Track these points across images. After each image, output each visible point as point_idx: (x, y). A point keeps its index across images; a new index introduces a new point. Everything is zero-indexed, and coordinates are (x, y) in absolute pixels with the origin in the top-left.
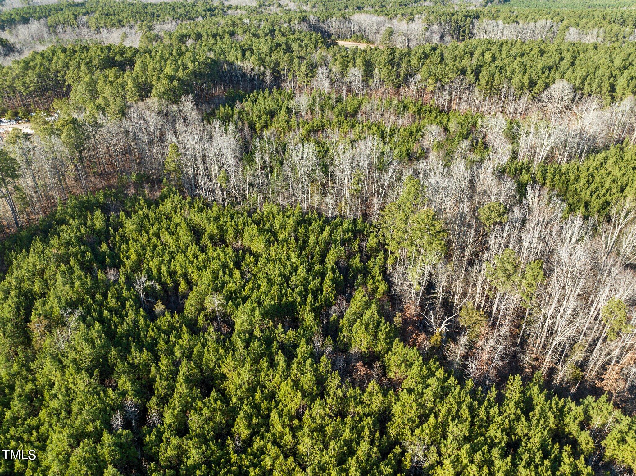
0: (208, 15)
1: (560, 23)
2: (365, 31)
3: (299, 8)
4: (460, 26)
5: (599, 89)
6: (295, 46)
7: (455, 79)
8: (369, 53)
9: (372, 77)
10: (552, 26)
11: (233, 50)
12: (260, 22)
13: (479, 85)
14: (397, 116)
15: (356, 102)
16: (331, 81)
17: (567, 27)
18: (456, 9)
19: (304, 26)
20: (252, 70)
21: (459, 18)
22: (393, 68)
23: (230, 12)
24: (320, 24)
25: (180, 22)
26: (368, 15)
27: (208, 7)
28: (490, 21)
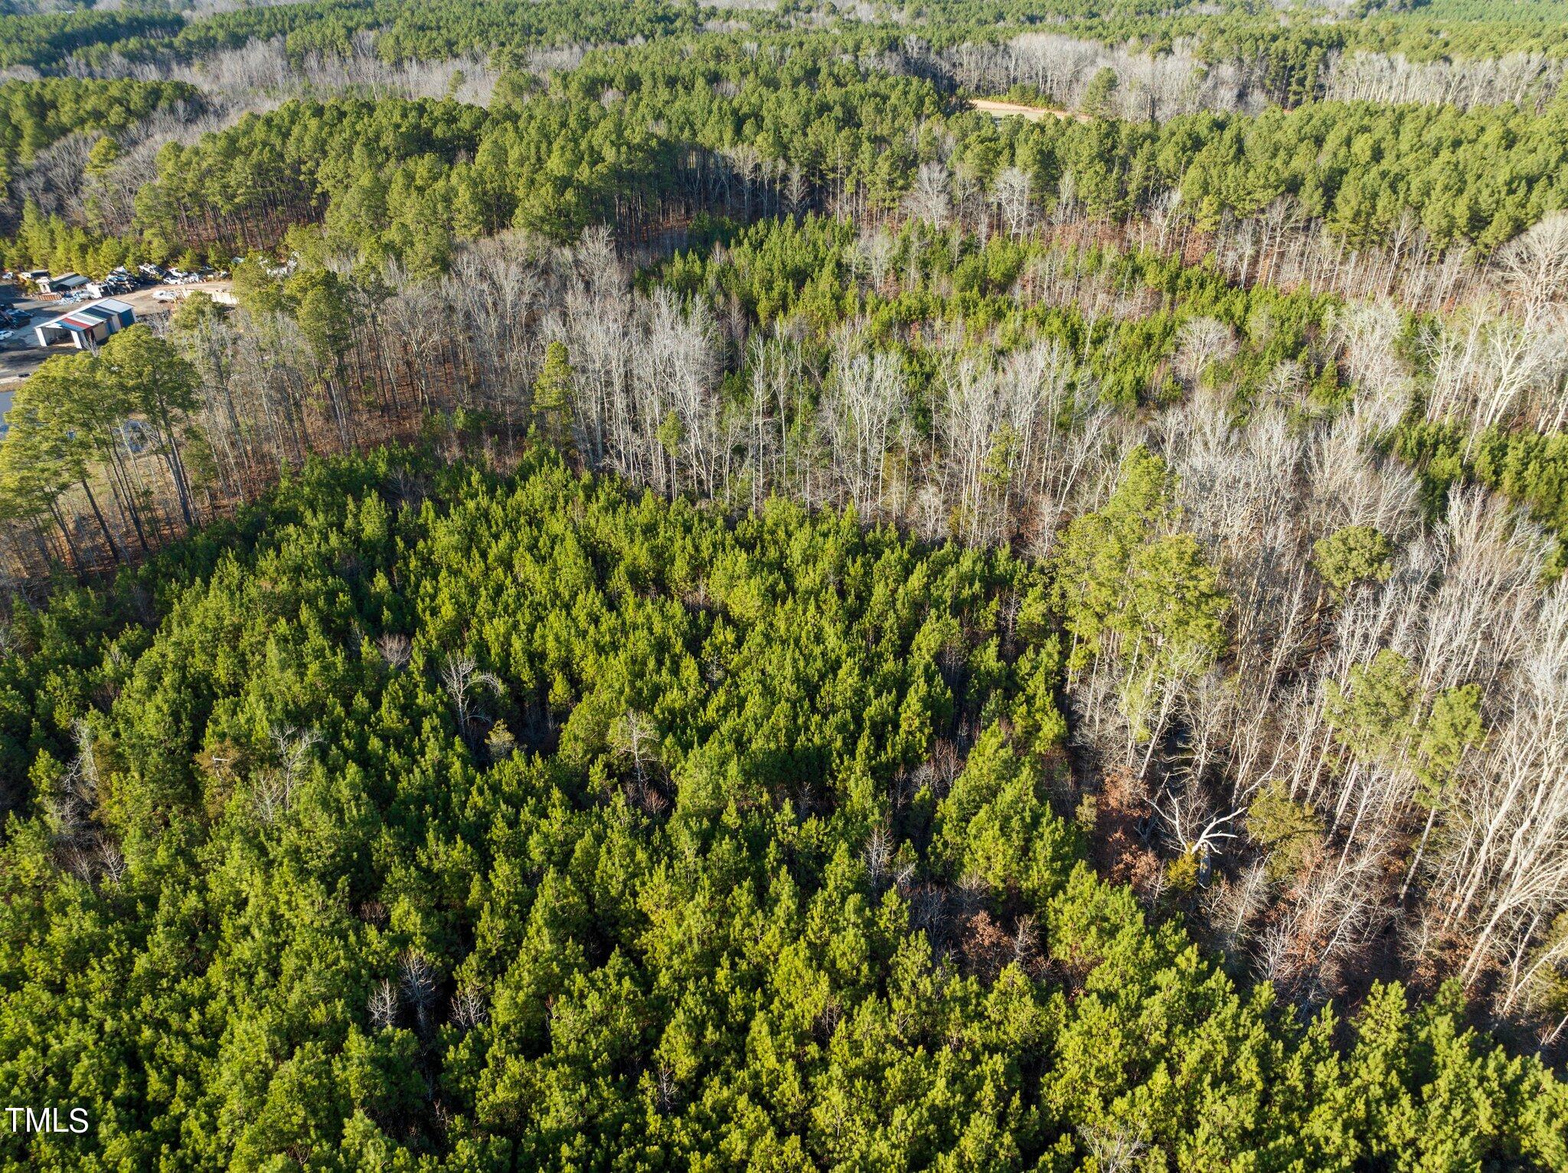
0: (659, 31)
2: (1045, 77)
3: (881, 16)
4: (1292, 68)
6: (866, 112)
7: (1271, 204)
8: (1050, 132)
9: (1056, 192)
10: (1544, 69)
11: (714, 118)
12: (783, 50)
13: (1334, 221)
14: (1115, 294)
15: (1010, 255)
16: (950, 201)
18: (1284, 23)
19: (891, 63)
20: (757, 167)
21: (1291, 48)
22: (1110, 171)
23: (711, 25)
24: (932, 56)
25: (590, 48)
26: (1053, 37)
27: (660, 13)
28: (1374, 56)
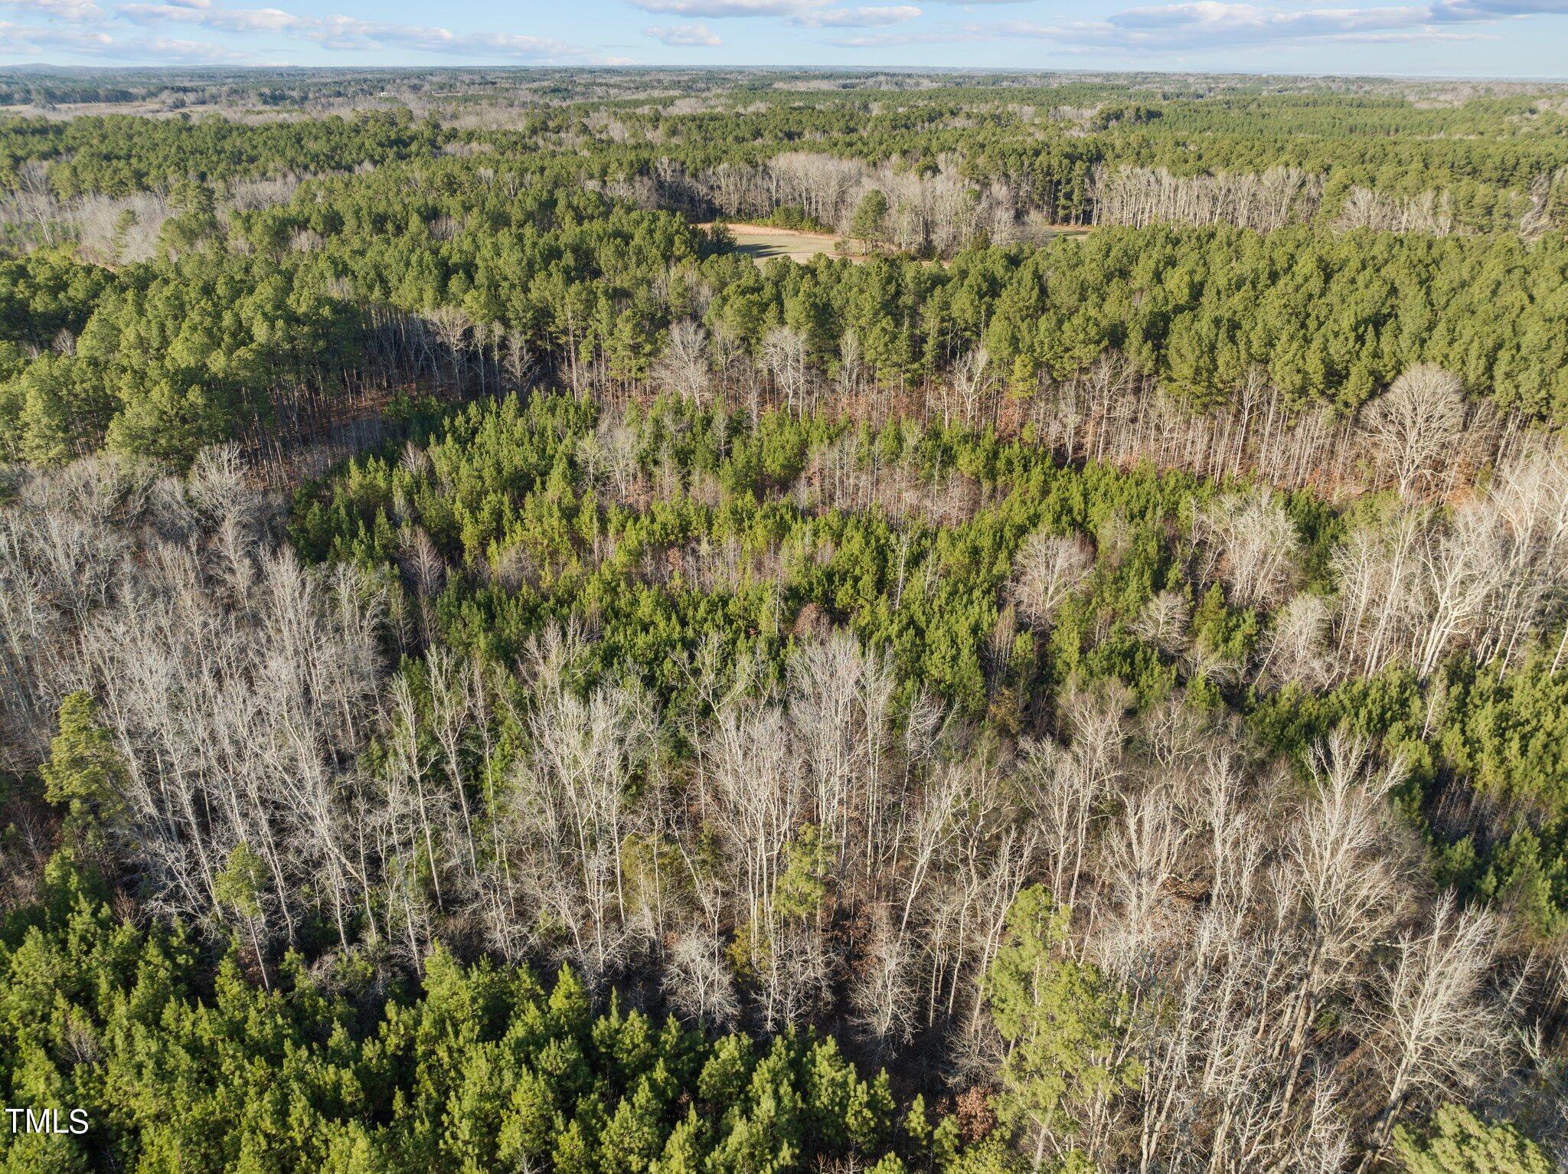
0: (391, 156)
1: (1323, 176)
2: (809, 199)
3: (634, 136)
4: (1059, 182)
5: (1543, 393)
6: (605, 256)
7: (1096, 362)
8: (823, 277)
9: (837, 353)
10: (1303, 184)
11: (412, 273)
12: (522, 176)
13: (1170, 379)
14: (922, 484)
15: (790, 436)
16: (710, 370)
17: (1346, 187)
18: (1040, 136)
19: (643, 189)
20: (468, 334)
21: (1055, 163)
22: (898, 324)
23: (449, 148)
24: (687, 179)
25: (308, 176)
26: (813, 157)
27: (393, 136)
28: (1138, 170)
